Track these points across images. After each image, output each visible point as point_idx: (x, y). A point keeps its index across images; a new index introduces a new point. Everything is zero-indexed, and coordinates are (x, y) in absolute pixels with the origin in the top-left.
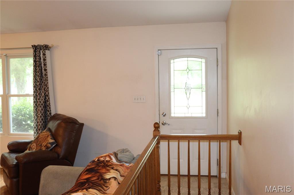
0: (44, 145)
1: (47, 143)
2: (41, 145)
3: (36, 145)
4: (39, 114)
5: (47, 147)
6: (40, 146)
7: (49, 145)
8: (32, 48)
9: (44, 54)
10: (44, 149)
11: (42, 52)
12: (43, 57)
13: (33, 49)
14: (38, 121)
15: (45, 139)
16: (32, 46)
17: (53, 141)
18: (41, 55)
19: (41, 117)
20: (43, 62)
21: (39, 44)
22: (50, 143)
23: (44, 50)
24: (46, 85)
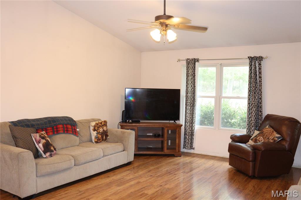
0: (271, 138)
1: (274, 137)
2: (269, 138)
3: (263, 138)
4: (253, 114)
5: (275, 140)
6: (267, 139)
7: (276, 139)
8: (248, 59)
9: (260, 64)
10: (272, 141)
11: (258, 62)
12: (258, 66)
13: (250, 59)
14: (252, 119)
15: (272, 134)
16: (248, 57)
17: (279, 136)
18: (257, 65)
19: (254, 116)
20: (259, 71)
21: (255, 56)
22: (277, 137)
23: (259, 61)
24: (260, 90)
